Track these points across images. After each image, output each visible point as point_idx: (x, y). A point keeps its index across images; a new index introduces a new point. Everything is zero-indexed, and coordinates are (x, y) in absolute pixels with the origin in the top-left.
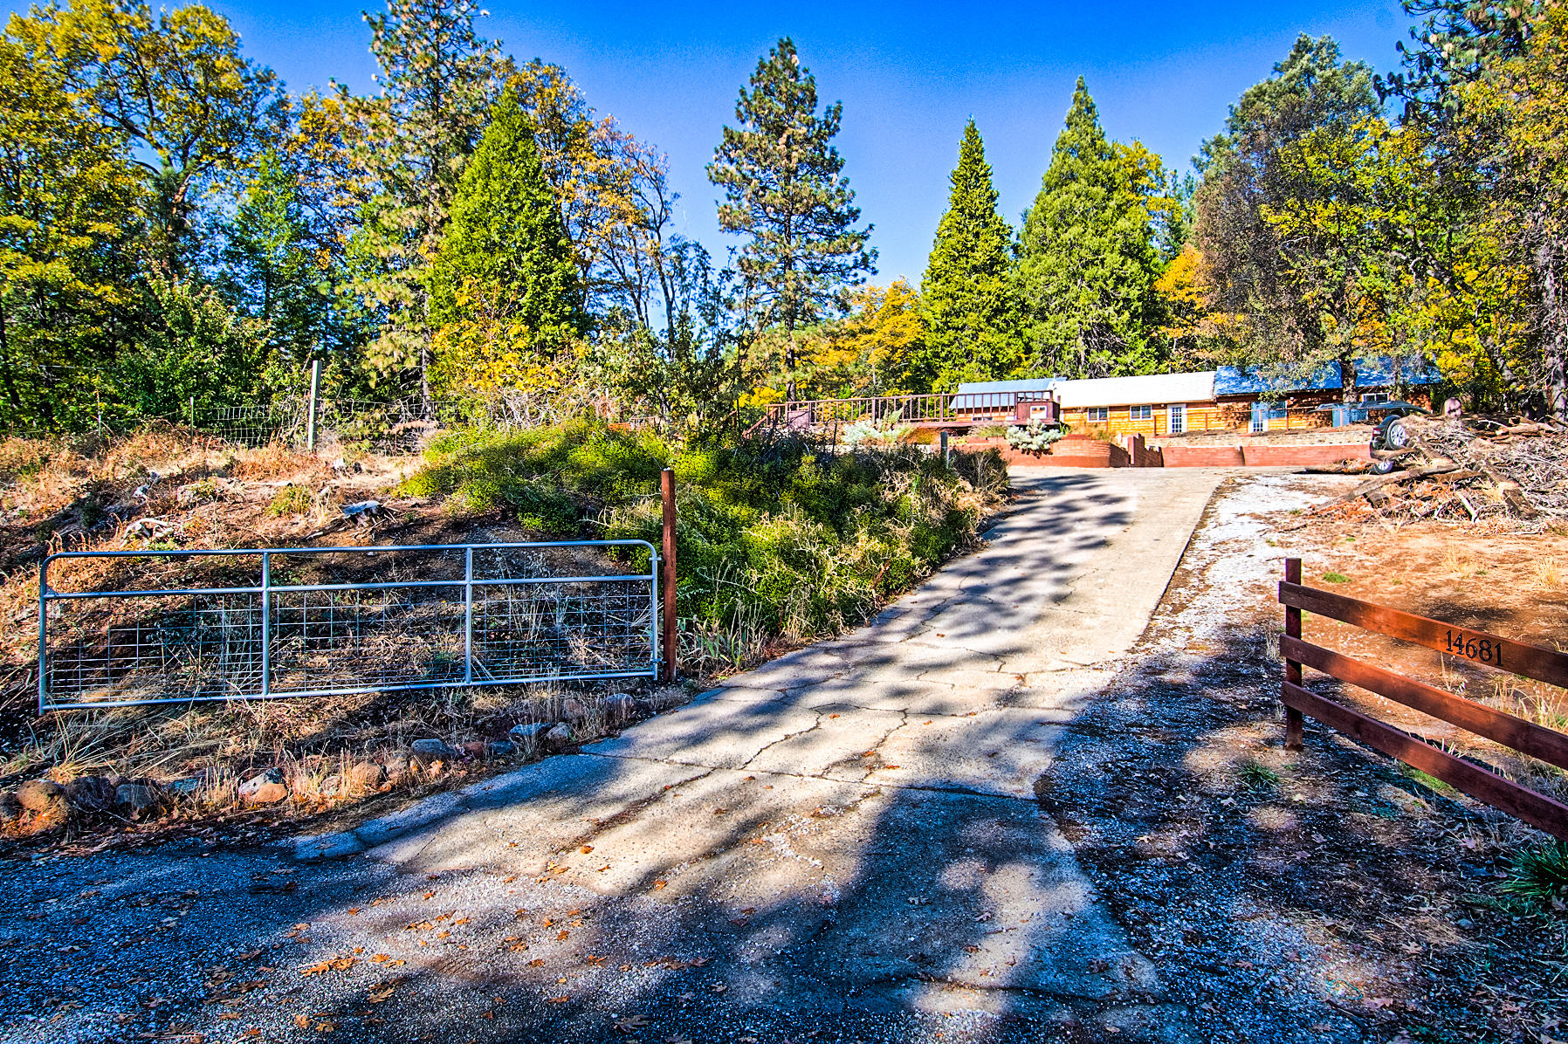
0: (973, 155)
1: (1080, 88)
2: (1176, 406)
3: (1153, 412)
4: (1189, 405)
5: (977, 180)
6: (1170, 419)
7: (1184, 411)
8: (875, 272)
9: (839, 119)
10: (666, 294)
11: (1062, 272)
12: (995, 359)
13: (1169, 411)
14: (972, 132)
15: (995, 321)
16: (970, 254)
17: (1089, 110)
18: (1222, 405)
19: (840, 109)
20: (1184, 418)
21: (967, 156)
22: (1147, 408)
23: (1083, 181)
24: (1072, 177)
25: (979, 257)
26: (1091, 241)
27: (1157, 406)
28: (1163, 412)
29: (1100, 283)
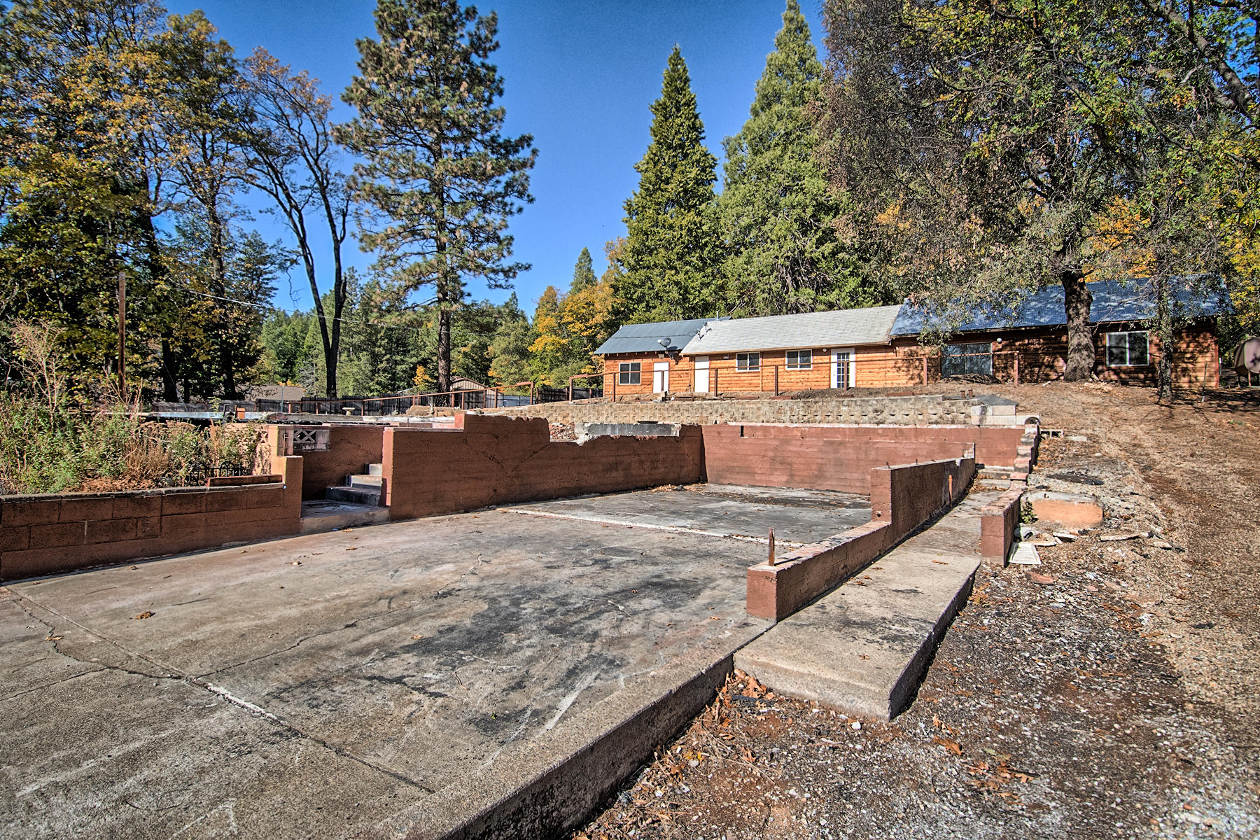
0: (678, 83)
1: (791, 8)
2: (843, 351)
3: (813, 359)
4: (859, 349)
5: (678, 110)
6: (834, 367)
7: (852, 357)
8: (531, 201)
9: (494, 32)
10: (334, 232)
11: (759, 203)
12: (685, 299)
13: (834, 358)
14: (677, 59)
15: (688, 258)
16: (663, 186)
17: (800, 29)
18: (902, 351)
19: (494, 19)
20: (852, 366)
21: (669, 84)
22: (806, 353)
23: (785, 101)
24: (778, 97)
25: (672, 189)
26: (788, 165)
27: (818, 351)
28: (825, 359)
29: (798, 210)
